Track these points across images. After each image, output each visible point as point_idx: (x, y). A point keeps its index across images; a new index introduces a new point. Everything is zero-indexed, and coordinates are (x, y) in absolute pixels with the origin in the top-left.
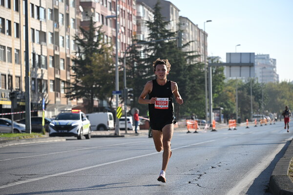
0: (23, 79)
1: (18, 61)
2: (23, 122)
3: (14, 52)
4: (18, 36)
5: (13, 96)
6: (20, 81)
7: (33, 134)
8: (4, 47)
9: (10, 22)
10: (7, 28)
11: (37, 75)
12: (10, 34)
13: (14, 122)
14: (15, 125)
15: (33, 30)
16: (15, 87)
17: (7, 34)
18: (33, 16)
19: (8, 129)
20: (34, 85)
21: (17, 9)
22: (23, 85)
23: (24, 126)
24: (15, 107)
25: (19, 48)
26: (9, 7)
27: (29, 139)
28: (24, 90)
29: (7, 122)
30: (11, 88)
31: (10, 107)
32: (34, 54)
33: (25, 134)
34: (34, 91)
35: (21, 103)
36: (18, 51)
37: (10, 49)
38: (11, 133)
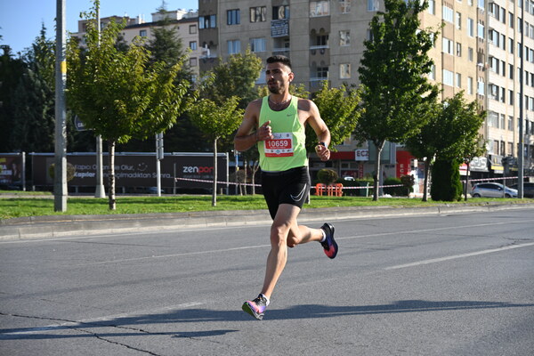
0: (516, 145)
1: (511, 128)
2: (515, 187)
3: (507, 118)
4: (512, 102)
5: (505, 162)
6: (512, 147)
7: (526, 199)
8: (498, 114)
9: (504, 89)
10: (501, 95)
11: (529, 142)
12: (504, 101)
13: (506, 187)
14: (507, 190)
15: (527, 97)
16: (507, 153)
17: (501, 101)
18: (527, 83)
19: (500, 193)
20: (527, 151)
21: (512, 77)
22: (516, 150)
23: (516, 191)
24: (508, 172)
25: (512, 115)
26: (504, 75)
27: (520, 205)
28: (516, 156)
29: (498, 187)
30: (503, 154)
31: (502, 172)
32: (527, 121)
33: (517, 199)
34: (526, 158)
35: (513, 169)
36: (511, 117)
37: (504, 116)
38: (503, 197)
